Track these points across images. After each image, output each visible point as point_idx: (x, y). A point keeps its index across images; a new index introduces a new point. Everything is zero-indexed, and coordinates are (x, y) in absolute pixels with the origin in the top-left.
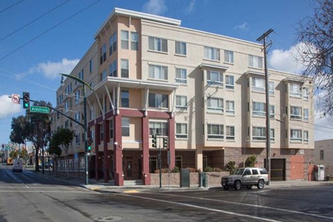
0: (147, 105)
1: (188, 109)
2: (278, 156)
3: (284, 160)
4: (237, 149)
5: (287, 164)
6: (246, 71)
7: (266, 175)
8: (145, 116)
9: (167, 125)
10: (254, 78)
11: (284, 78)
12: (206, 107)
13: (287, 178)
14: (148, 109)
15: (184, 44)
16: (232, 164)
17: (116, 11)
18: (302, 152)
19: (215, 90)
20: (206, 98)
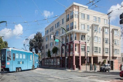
0: (81, 39)
1: (90, 41)
2: (111, 60)
3: (113, 61)
4: (101, 56)
5: (114, 63)
6: (103, 25)
7: (110, 67)
8: (80, 44)
9: (85, 47)
10: (105, 28)
11: (113, 28)
12: (94, 40)
13: (114, 69)
14: (81, 41)
15: (89, 16)
16: (100, 62)
17: (74, 4)
18: (117, 58)
19: (96, 33)
20: (94, 37)
